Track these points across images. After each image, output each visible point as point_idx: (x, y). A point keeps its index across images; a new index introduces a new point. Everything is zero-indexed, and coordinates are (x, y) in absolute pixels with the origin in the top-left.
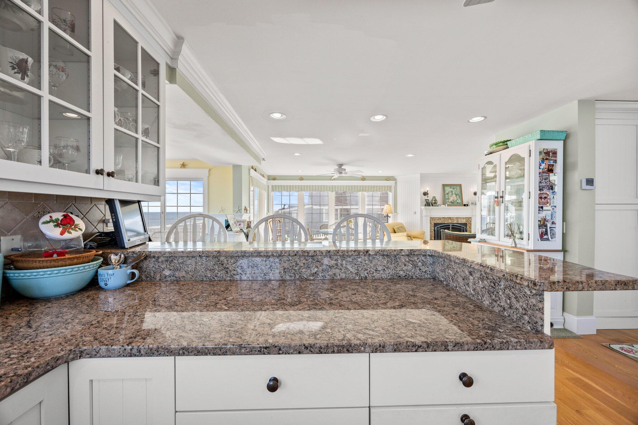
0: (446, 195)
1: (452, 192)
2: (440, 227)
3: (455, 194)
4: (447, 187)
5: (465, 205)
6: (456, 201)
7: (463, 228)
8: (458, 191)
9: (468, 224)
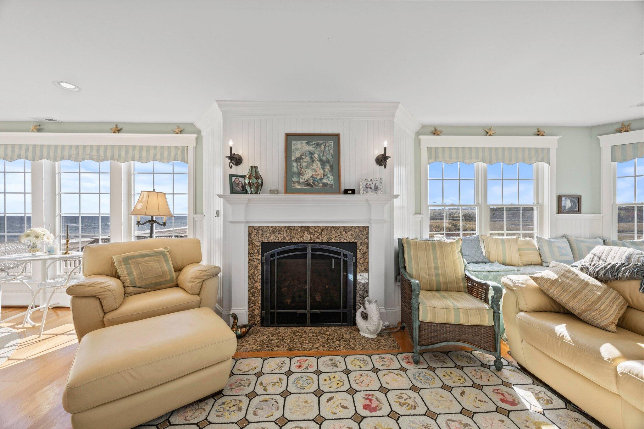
0: (295, 164)
1: (311, 154)
2: (279, 254)
3: (320, 160)
4: (299, 142)
5: (346, 192)
6: (321, 179)
7: (345, 256)
8: (329, 154)
9: (358, 245)
